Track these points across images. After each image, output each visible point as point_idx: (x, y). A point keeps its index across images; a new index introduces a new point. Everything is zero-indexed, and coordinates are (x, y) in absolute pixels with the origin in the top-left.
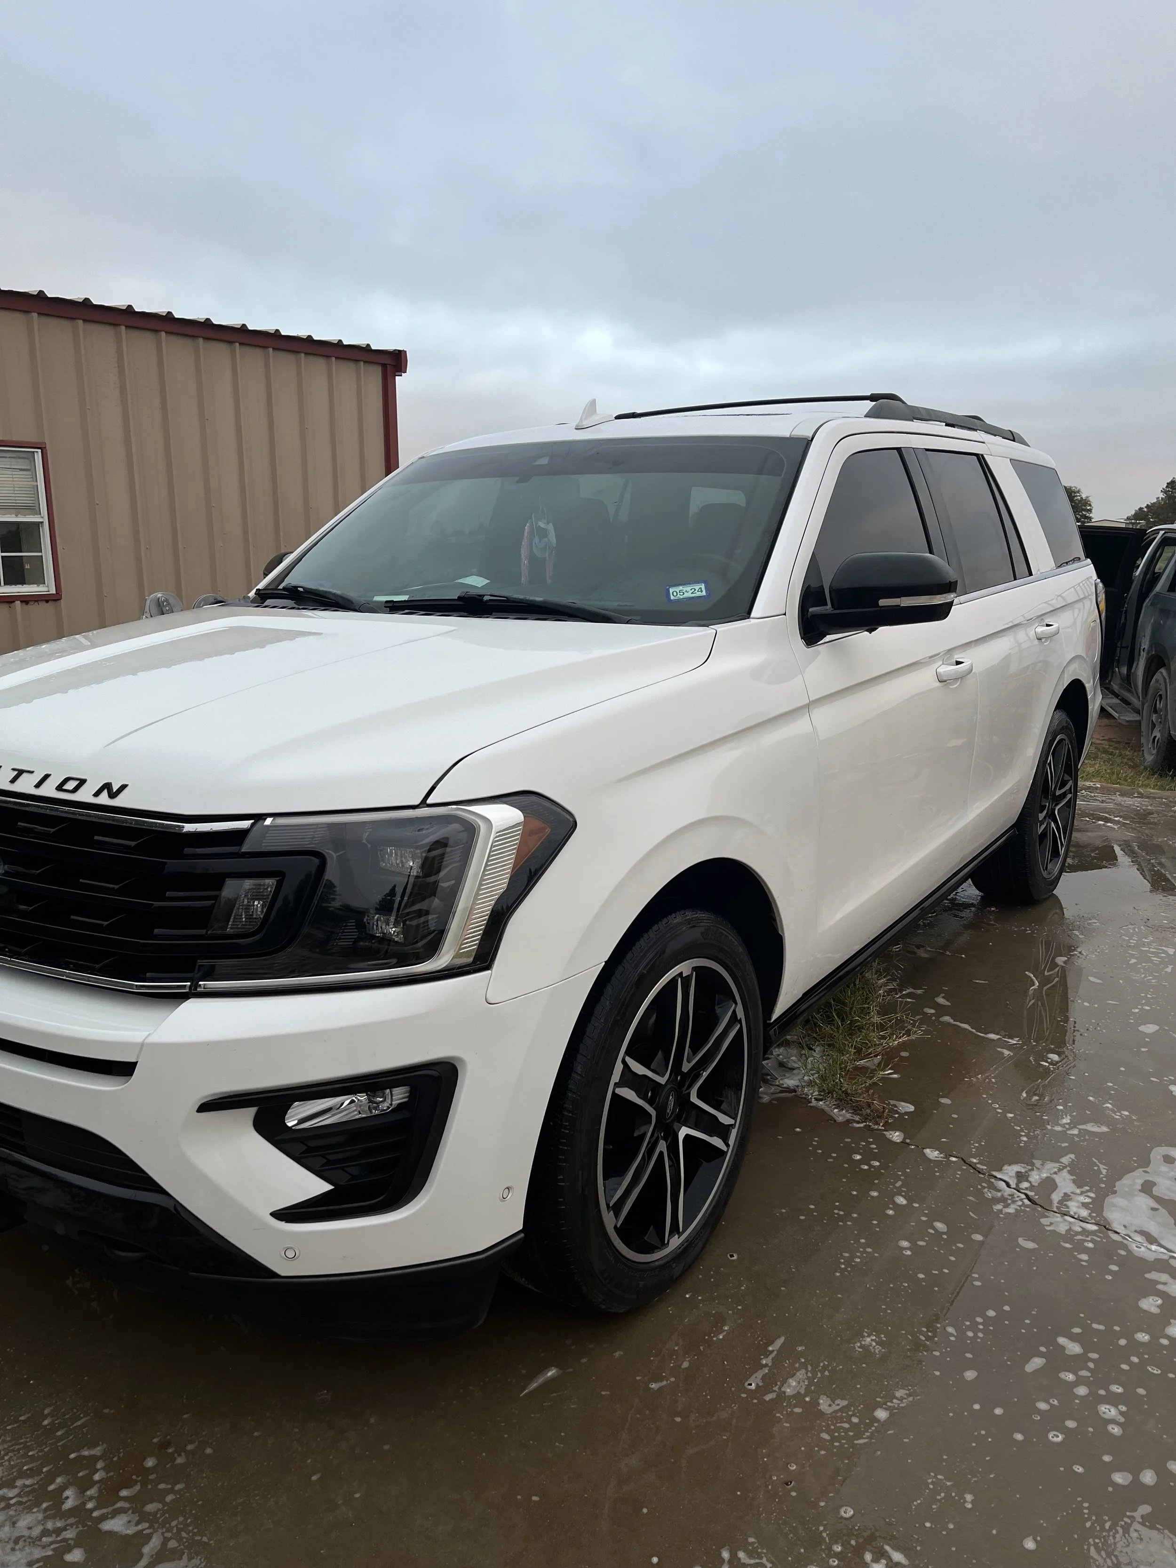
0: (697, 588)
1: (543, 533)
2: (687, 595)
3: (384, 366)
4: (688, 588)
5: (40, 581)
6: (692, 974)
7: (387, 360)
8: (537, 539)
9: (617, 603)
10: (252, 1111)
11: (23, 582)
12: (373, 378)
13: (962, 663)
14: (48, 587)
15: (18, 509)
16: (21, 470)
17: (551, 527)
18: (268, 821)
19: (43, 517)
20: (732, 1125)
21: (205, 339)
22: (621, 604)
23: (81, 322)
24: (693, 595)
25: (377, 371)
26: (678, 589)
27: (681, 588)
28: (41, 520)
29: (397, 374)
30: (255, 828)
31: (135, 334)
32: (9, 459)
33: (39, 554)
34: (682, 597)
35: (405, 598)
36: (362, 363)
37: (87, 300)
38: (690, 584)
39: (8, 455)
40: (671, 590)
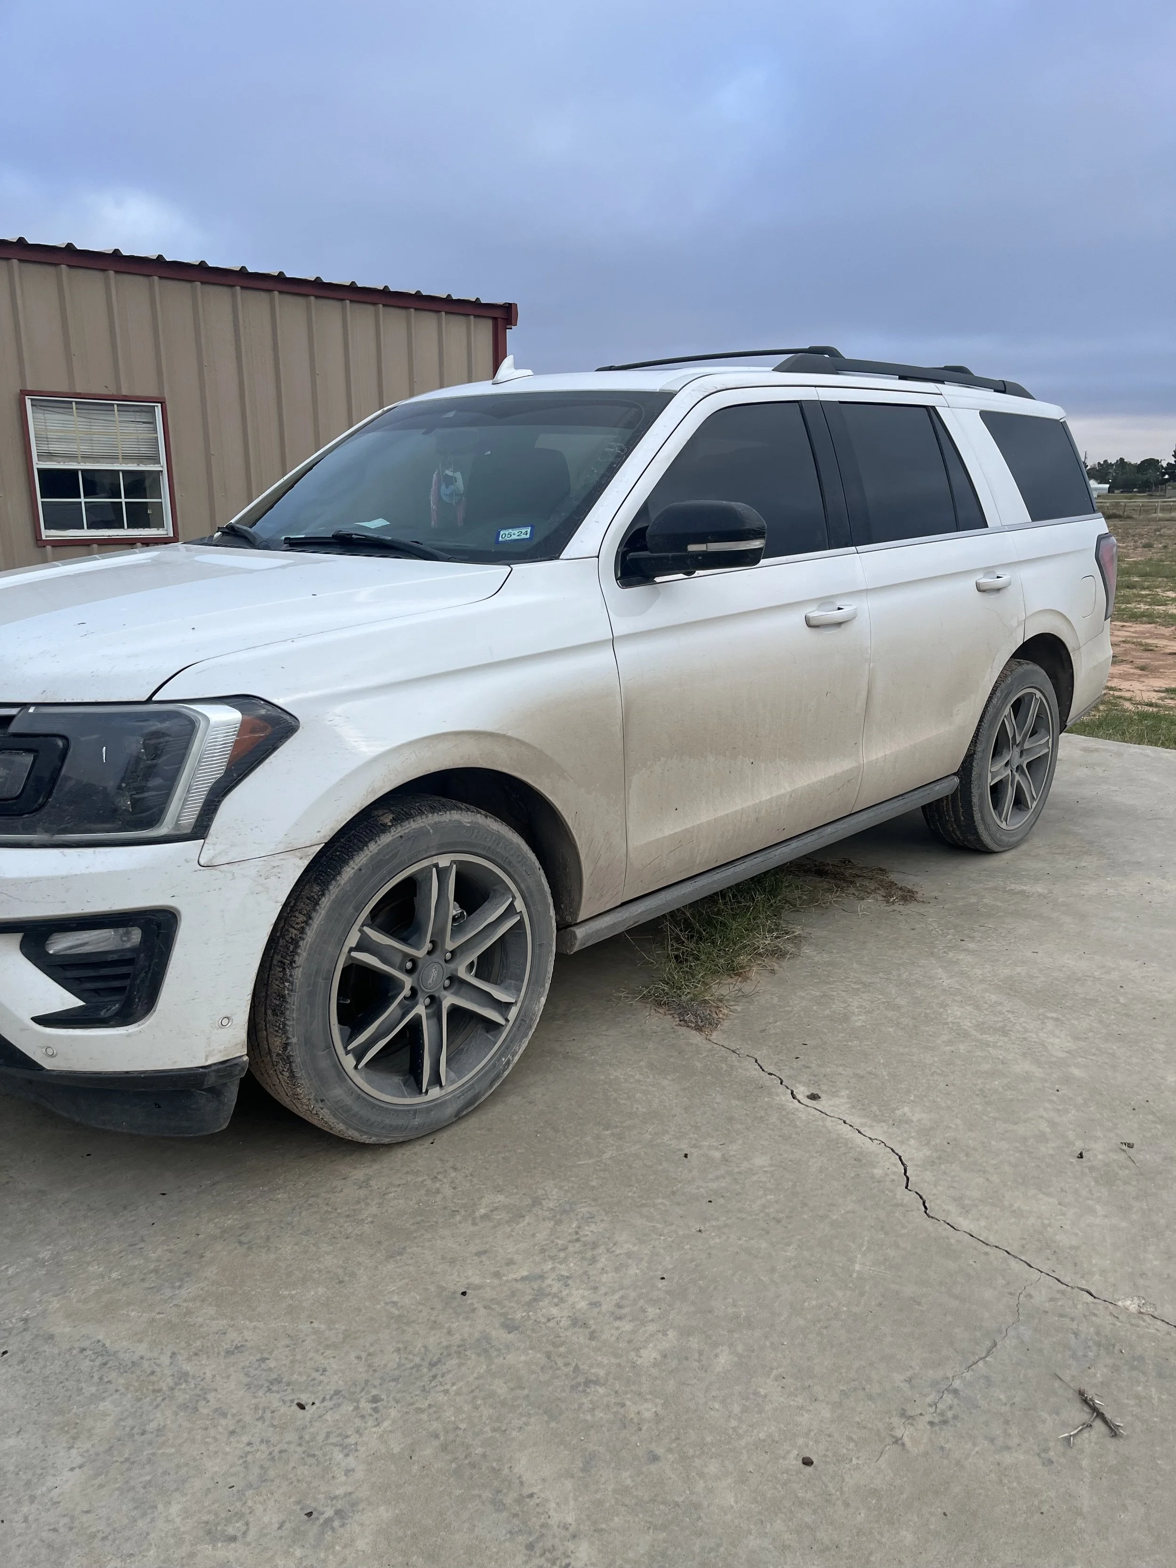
0: (524, 531)
1: (450, 481)
2: (514, 537)
3: (495, 319)
4: (516, 531)
5: (161, 525)
6: (451, 866)
7: (498, 314)
8: (443, 487)
9: (453, 544)
10: (19, 937)
11: (147, 525)
12: (483, 332)
13: (841, 609)
14: (167, 531)
15: (140, 459)
16: (144, 423)
17: (458, 475)
18: (31, 710)
19: (162, 466)
20: (512, 1003)
21: (317, 297)
22: (457, 544)
23: (198, 284)
24: (519, 538)
25: (489, 324)
26: (507, 532)
27: (510, 531)
28: (160, 469)
29: (508, 327)
30: (20, 715)
31: (250, 294)
32: (133, 413)
33: (159, 500)
34: (508, 539)
35: (303, 536)
36: (472, 317)
37: (203, 263)
38: (519, 527)
39: (131, 409)
40: (502, 533)
